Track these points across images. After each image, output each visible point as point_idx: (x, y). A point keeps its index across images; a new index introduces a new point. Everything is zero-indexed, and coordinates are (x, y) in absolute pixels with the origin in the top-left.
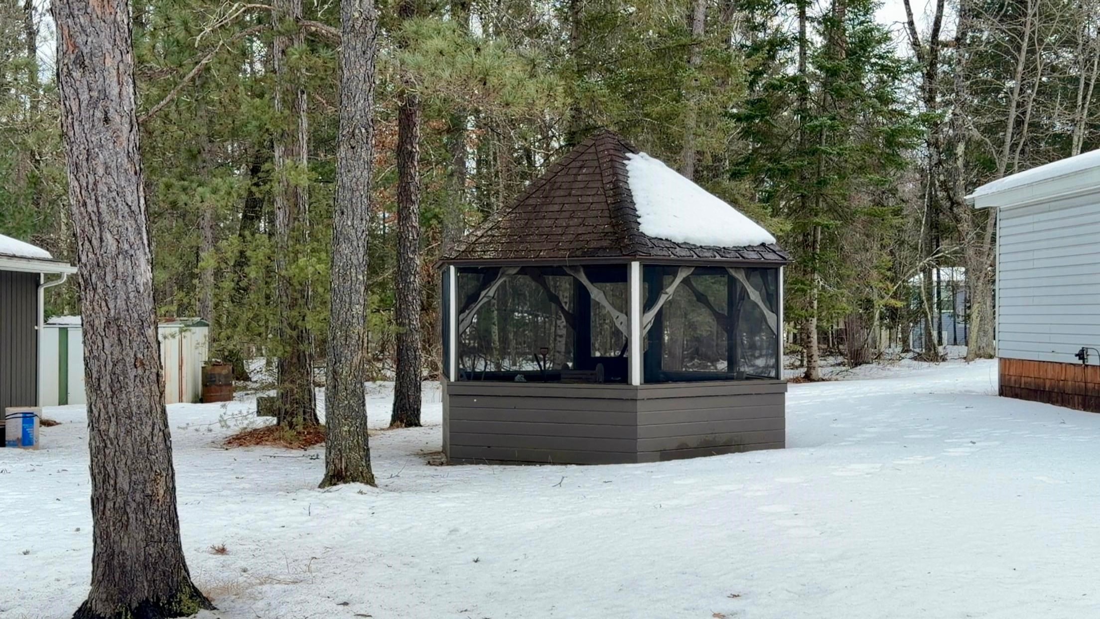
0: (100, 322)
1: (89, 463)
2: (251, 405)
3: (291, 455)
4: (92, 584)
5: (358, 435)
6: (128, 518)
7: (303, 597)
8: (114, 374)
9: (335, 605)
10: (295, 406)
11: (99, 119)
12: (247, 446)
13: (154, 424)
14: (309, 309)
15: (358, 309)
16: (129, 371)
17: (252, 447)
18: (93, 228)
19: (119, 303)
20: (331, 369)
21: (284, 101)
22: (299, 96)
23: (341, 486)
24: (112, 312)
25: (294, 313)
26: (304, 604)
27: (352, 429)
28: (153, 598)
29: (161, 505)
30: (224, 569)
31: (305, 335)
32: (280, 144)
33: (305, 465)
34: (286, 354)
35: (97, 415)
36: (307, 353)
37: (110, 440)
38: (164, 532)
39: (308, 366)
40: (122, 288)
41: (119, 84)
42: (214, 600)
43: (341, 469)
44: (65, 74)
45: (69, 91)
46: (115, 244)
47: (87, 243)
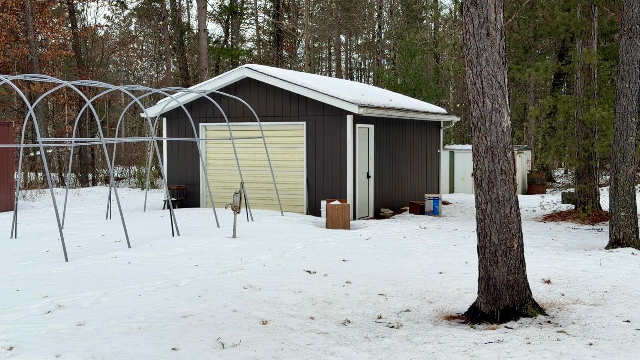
0: (482, 149)
1: (476, 227)
2: (558, 197)
3: (585, 228)
4: (478, 294)
5: (631, 219)
6: (498, 259)
7: (601, 315)
8: (490, 178)
9: (622, 322)
10: (587, 198)
11: (484, 34)
12: (557, 221)
13: (511, 207)
14: (596, 140)
15: (632, 139)
16: (498, 176)
17: (560, 222)
18: (479, 96)
19: (492, 138)
20: (613, 177)
21: (583, 12)
22: (593, 9)
23: (620, 249)
24: (489, 143)
25: (587, 142)
26: (602, 319)
27: (627, 214)
28: (512, 305)
29: (516, 253)
30: (550, 292)
31: (593, 155)
32: (580, 39)
33: (594, 235)
34: (581, 167)
35: (480, 201)
36: (594, 167)
37: (488, 214)
38: (517, 268)
39: (595, 174)
40: (494, 129)
41: (495, 13)
42: (546, 310)
43: (619, 238)
44: (466, 10)
45: (468, 20)
46: (491, 105)
47: (476, 104)
